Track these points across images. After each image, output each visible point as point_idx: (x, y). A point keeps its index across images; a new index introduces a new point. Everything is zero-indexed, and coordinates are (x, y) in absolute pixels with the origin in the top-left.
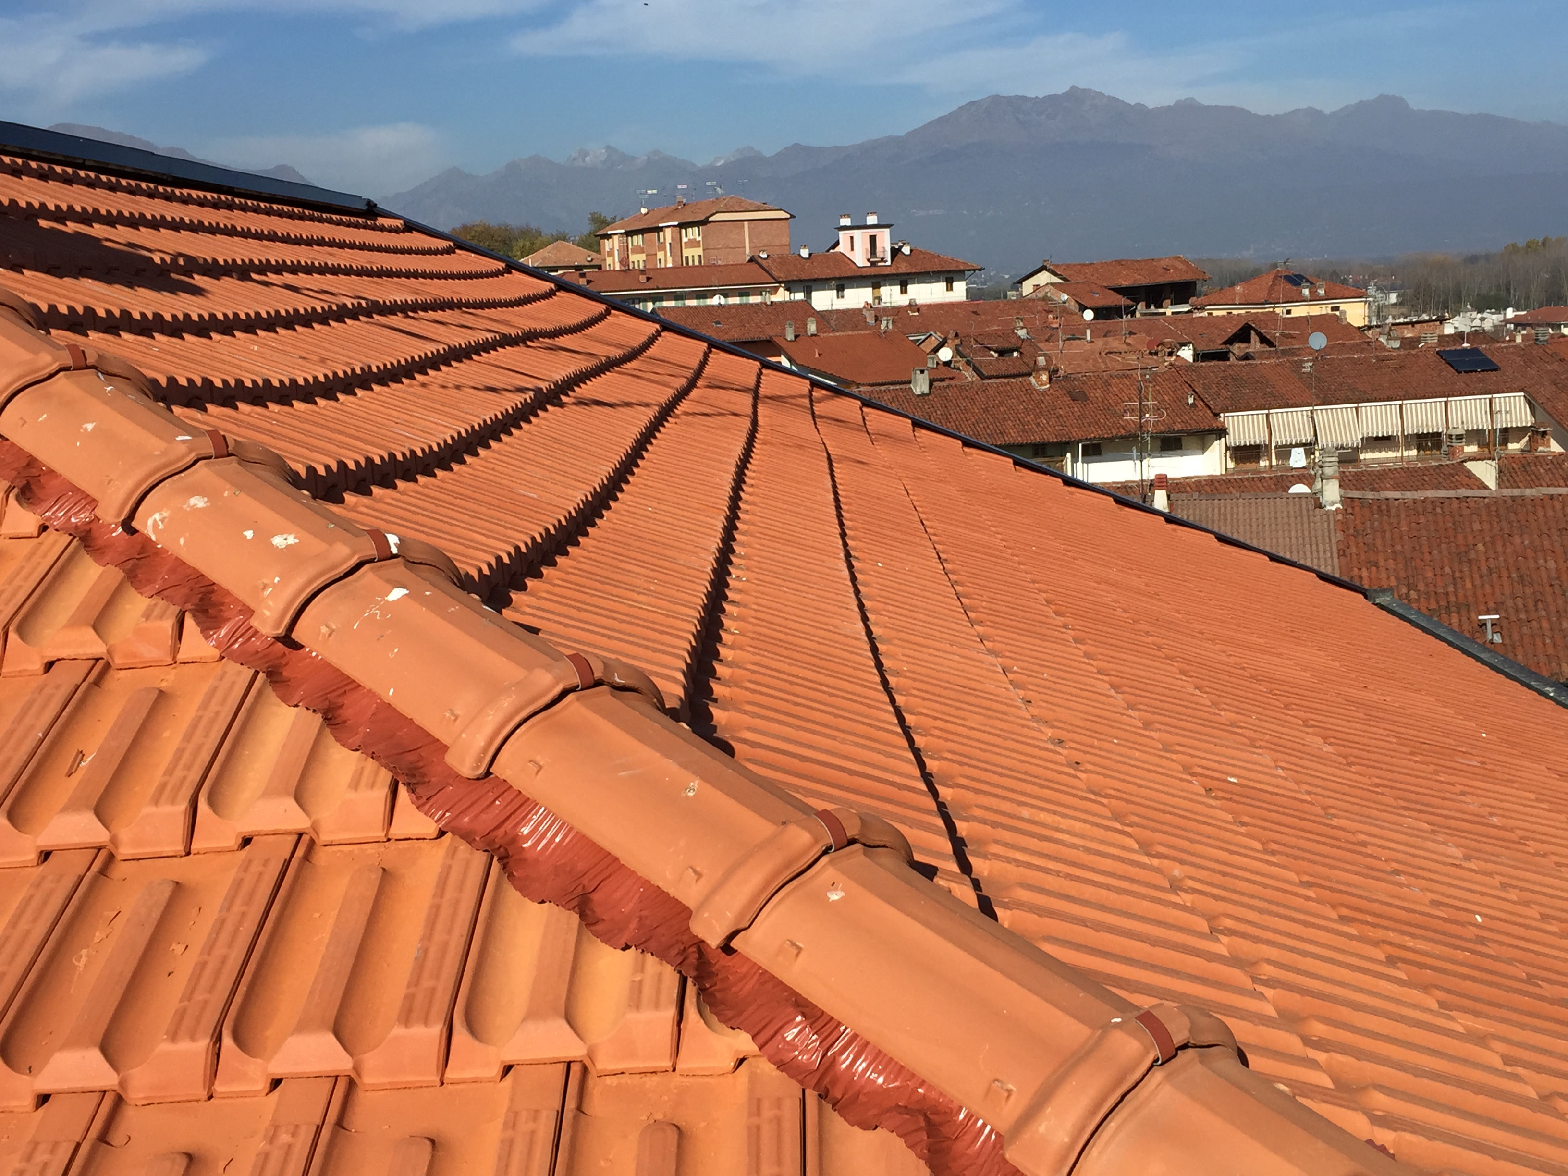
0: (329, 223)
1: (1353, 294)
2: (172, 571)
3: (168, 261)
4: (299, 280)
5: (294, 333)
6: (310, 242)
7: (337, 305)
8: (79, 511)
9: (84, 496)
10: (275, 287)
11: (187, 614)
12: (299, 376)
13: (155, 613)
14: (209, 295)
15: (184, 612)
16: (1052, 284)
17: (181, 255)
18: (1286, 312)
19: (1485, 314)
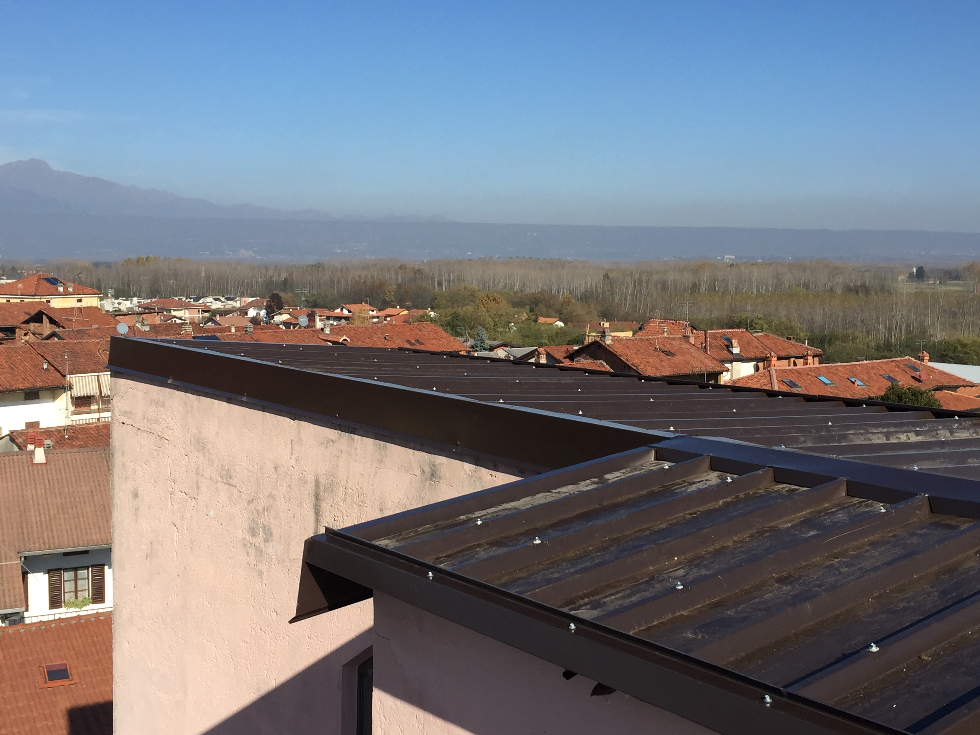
1: (90, 292)
18: (49, 302)
19: (120, 300)
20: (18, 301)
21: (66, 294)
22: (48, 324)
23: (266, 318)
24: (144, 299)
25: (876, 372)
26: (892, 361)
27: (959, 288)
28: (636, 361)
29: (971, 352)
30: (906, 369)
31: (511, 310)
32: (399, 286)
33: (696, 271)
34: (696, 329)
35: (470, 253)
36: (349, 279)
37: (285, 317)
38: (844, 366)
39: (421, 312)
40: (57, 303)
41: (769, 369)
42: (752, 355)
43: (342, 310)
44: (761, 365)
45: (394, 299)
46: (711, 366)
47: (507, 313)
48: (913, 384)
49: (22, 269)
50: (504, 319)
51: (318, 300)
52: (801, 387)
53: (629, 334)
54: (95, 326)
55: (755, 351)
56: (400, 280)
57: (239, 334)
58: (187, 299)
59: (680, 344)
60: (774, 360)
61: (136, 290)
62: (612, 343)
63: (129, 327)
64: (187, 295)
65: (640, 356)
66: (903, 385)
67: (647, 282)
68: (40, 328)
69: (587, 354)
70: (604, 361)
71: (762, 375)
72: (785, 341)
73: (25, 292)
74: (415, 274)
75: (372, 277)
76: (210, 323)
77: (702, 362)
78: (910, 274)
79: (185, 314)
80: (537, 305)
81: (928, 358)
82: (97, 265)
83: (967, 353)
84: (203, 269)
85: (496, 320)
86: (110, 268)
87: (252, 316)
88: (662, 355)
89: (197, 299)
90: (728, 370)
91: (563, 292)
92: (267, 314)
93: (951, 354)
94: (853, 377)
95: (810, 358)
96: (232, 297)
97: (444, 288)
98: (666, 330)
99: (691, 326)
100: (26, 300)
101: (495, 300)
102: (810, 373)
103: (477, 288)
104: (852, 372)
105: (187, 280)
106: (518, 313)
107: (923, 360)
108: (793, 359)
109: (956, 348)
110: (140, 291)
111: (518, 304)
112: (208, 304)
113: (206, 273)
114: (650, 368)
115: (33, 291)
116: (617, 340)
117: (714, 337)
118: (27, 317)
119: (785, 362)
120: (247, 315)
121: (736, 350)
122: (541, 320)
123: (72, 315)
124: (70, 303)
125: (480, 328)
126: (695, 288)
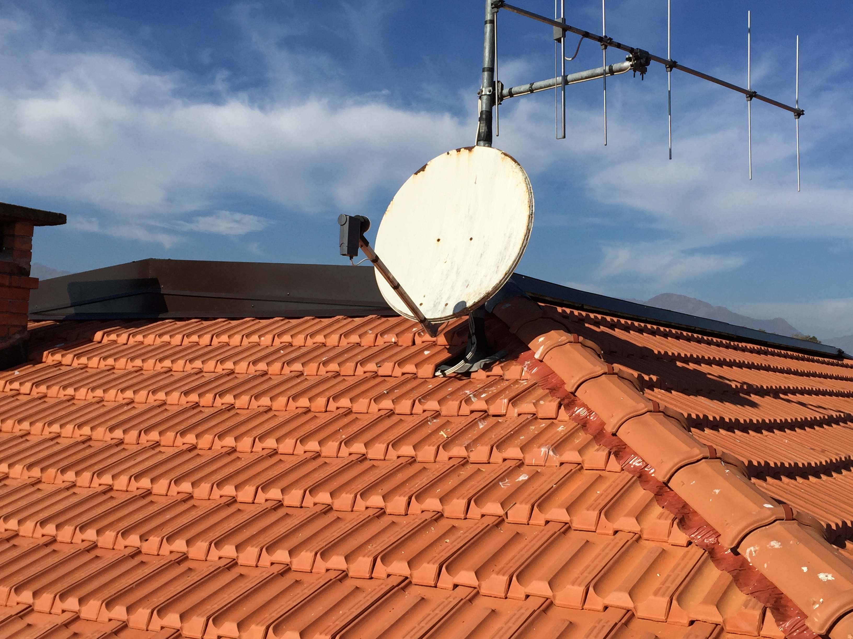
0: (817, 362)
2: (759, 581)
3: (739, 387)
4: (805, 399)
5: (805, 432)
6: (808, 375)
7: (828, 416)
8: (710, 536)
9: (712, 529)
10: (793, 403)
11: (768, 609)
12: (812, 461)
13: (750, 605)
14: (760, 407)
15: (766, 608)
17: (745, 383)
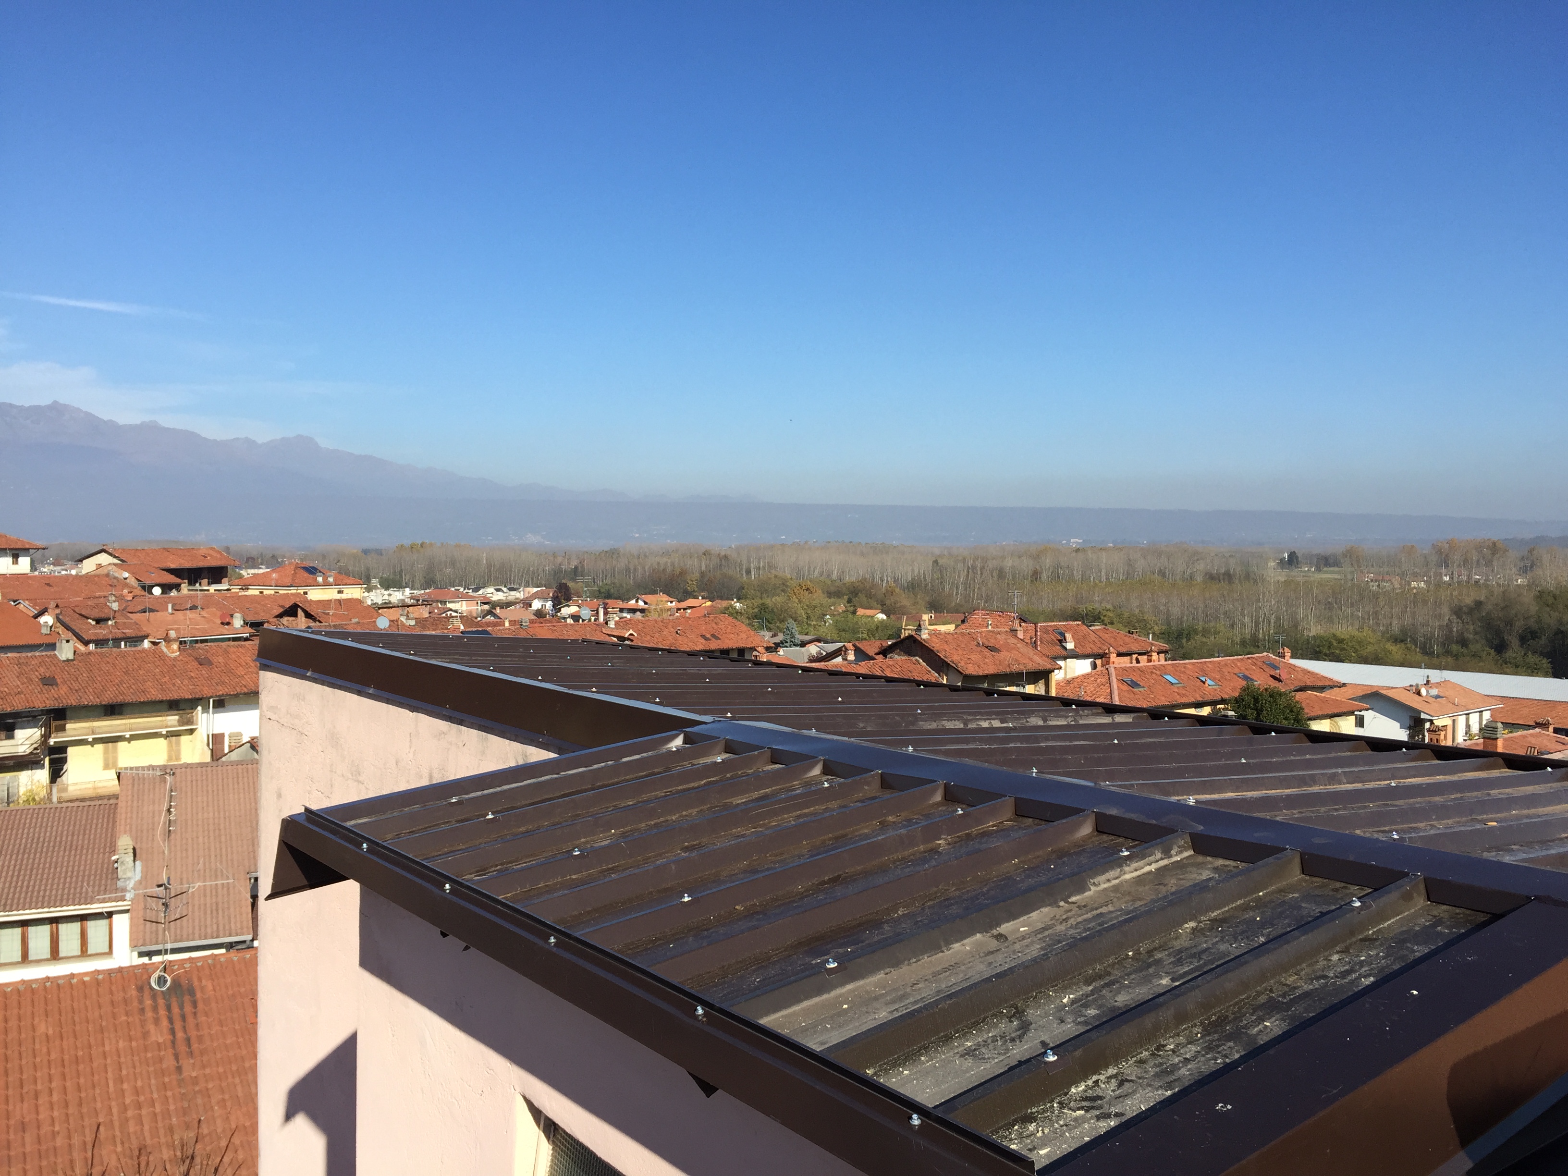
1: (352, 583)
16: (114, 564)
18: (306, 593)
19: (390, 592)
20: (272, 592)
21: (326, 584)
22: (304, 619)
23: (552, 610)
24: (418, 589)
25: (1230, 670)
26: (1248, 658)
27: (1336, 576)
28: (956, 658)
29: (1349, 648)
30: (1264, 667)
31: (826, 601)
32: (702, 574)
33: (1037, 557)
34: (1025, 621)
35: (784, 537)
36: (647, 568)
37: (573, 609)
38: (1193, 664)
39: (725, 603)
40: (316, 594)
41: (1107, 666)
42: (1088, 651)
43: (637, 601)
44: (1099, 662)
45: (696, 589)
46: (1039, 662)
47: (822, 605)
48: (1270, 683)
49: (284, 557)
50: (818, 611)
51: (612, 591)
52: (1143, 687)
53: (951, 628)
54: (355, 620)
55: (1092, 646)
56: (703, 568)
57: (513, 628)
58: (464, 589)
59: (1006, 639)
60: (1113, 657)
61: (409, 580)
62: (929, 637)
63: (391, 621)
64: (465, 586)
65: (960, 652)
66: (1259, 685)
67: (982, 568)
68: (294, 623)
69: (901, 650)
70: (920, 657)
71: (1099, 673)
72: (1126, 636)
73: (280, 583)
74: (721, 560)
75: (673, 564)
76: (488, 617)
77: (1031, 660)
78: (1281, 560)
79: (461, 606)
80: (856, 595)
81: (1289, 654)
82: (366, 552)
83: (1344, 649)
84: (484, 555)
85: (809, 612)
86: (382, 555)
87: (536, 609)
88: (986, 652)
89: (476, 590)
90: (1060, 668)
91: (887, 581)
92: (553, 606)
93: (1326, 651)
94: (1204, 676)
95: (1154, 654)
96: (515, 587)
97: (753, 576)
98: (990, 622)
99: (1020, 618)
100: (281, 592)
101: (808, 589)
102: (1154, 671)
103: (789, 576)
104: (1202, 670)
105: (465, 569)
106: (834, 604)
107: (1284, 657)
108: (1136, 655)
109: (1330, 644)
110: (413, 581)
111: (834, 594)
112: (489, 595)
113: (487, 560)
114: (971, 665)
115: (288, 581)
116: (935, 634)
117: (1046, 630)
118: (282, 610)
119: (1126, 659)
120: (531, 607)
121: (1070, 645)
122: (861, 612)
123: (329, 609)
124: (330, 594)
125: (790, 620)
126: (1036, 575)
